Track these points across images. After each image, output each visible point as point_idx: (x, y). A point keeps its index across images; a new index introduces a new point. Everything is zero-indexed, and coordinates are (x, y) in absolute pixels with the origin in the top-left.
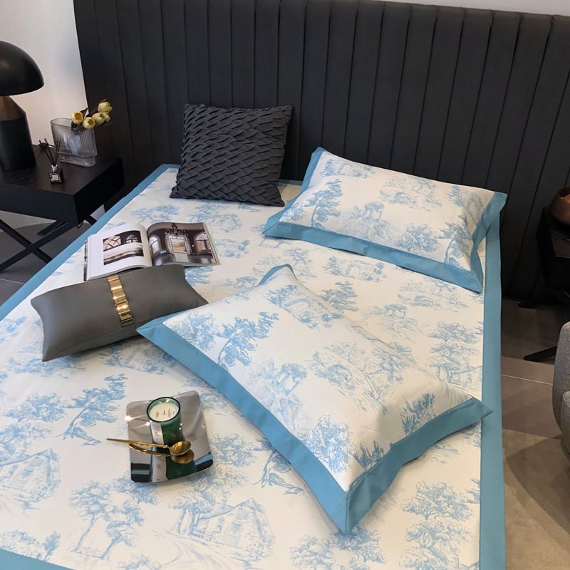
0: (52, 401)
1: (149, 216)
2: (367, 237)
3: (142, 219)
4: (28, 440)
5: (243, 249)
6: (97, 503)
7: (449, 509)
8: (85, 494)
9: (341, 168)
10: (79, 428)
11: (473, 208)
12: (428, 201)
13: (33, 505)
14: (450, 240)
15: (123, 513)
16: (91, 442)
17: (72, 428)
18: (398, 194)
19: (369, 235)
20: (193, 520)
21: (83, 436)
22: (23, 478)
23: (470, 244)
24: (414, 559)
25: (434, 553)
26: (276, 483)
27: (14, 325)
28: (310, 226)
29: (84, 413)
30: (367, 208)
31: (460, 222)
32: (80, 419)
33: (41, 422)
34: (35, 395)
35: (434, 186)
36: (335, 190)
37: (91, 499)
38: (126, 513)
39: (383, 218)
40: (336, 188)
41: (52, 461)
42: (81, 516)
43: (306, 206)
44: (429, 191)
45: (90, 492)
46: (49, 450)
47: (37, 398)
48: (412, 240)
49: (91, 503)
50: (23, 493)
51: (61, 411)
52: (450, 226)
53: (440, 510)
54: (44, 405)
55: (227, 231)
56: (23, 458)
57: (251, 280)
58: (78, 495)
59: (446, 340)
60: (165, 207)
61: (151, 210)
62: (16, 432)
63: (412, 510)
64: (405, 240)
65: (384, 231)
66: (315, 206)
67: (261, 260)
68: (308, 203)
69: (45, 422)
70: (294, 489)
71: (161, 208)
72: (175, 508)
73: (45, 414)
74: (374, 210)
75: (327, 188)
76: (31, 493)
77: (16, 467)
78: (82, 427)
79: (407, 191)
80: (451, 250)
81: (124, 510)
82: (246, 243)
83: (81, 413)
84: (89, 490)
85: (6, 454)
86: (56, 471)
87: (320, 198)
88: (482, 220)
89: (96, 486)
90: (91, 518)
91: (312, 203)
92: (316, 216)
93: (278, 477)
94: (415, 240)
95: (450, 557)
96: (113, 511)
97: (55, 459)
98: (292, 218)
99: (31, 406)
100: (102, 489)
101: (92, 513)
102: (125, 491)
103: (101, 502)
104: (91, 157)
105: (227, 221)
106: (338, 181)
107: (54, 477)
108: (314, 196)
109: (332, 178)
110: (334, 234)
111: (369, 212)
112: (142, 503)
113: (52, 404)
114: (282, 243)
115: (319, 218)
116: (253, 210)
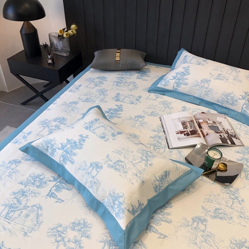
0: (41, 177)
1: (93, 81)
2: (201, 96)
3: (89, 83)
4: (29, 198)
5: (138, 100)
6: (60, 236)
8: (54, 230)
10: (54, 193)
12: (235, 79)
13: (29, 234)
14: (245, 101)
15: (73, 242)
16: (59, 201)
17: (51, 193)
18: (219, 75)
19: (202, 95)
21: (56, 197)
22: (25, 219)
26: (153, 232)
27: (26, 135)
28: (172, 90)
29: (57, 184)
30: (202, 81)
32: (54, 188)
33: (35, 188)
34: (33, 173)
35: (239, 72)
36: (187, 72)
37: (58, 233)
38: (75, 243)
39: (210, 87)
40: (187, 71)
41: (39, 210)
42: (52, 243)
43: (171, 79)
44: (236, 74)
45: (57, 229)
46: (38, 204)
47: (34, 175)
48: (224, 99)
49: (57, 235)
50: (24, 227)
51: (45, 183)
52: (246, 93)
54: (38, 179)
55: (131, 90)
56: (26, 207)
57: (142, 117)
58: (51, 230)
59: (244, 155)
60: (101, 77)
61: (94, 79)
62: (23, 193)
64: (221, 99)
65: (210, 93)
66: (176, 80)
67: (147, 106)
68: (172, 78)
69: (37, 188)
70: (163, 236)
71: (99, 78)
72: (100, 242)
73: (37, 184)
74: (206, 83)
75: (182, 70)
76: (28, 227)
77: (22, 212)
78: (55, 192)
79: (224, 74)
80: (245, 106)
81: (74, 241)
82: (140, 97)
83: (55, 184)
84: (57, 228)
85: (18, 205)
86: (41, 216)
87: (179, 76)
89: (60, 226)
90: (57, 244)
91: (174, 78)
92: (175, 85)
93: (154, 228)
94: (226, 100)
96: (68, 241)
97: (41, 209)
98: (164, 85)
99: (31, 179)
100: (63, 228)
101: (58, 241)
102: (75, 230)
103: (63, 235)
104: (67, 52)
105: (131, 85)
106: (188, 67)
107: (40, 219)
108: (175, 75)
109: (186, 65)
110: (185, 94)
111: (203, 83)
112: (83, 238)
113: (42, 179)
114: (158, 97)
115: (177, 86)
116: (144, 80)
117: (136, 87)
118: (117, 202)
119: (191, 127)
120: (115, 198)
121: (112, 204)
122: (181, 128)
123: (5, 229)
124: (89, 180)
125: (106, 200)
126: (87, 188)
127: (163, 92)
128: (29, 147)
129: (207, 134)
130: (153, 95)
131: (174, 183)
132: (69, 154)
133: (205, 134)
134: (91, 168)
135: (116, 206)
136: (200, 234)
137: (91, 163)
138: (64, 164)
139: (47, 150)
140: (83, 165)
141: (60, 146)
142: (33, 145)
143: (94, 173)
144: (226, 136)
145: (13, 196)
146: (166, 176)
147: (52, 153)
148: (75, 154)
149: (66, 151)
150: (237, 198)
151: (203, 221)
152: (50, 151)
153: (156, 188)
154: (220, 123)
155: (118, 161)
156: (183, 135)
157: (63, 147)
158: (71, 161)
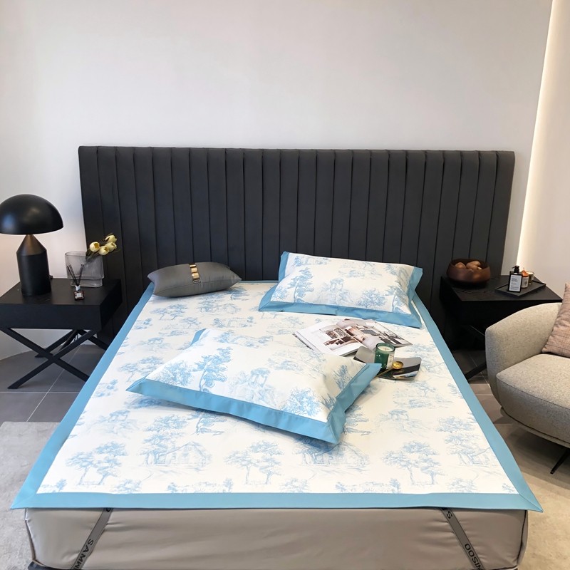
0: (173, 418)
2: (336, 303)
3: (162, 315)
4: (173, 440)
5: (251, 322)
6: (244, 460)
7: (462, 426)
8: (233, 458)
9: (306, 261)
11: (402, 276)
12: (372, 274)
13: (201, 469)
14: (393, 296)
15: (264, 462)
16: (218, 433)
17: (199, 429)
18: (351, 271)
19: (336, 301)
20: (312, 456)
21: (210, 431)
22: (185, 458)
23: (406, 298)
24: (455, 451)
25: (464, 446)
26: (353, 432)
28: (293, 302)
30: (332, 283)
31: (397, 285)
32: (201, 424)
33: (174, 429)
34: (159, 418)
35: (373, 265)
36: (306, 275)
37: (239, 459)
38: (267, 462)
39: (344, 288)
40: (307, 273)
42: (238, 468)
43: (288, 288)
44: (372, 268)
46: (191, 443)
47: (161, 419)
48: (368, 300)
50: (191, 465)
52: (391, 287)
53: (457, 428)
54: (170, 421)
55: (232, 313)
56: (176, 449)
60: (175, 306)
61: (165, 309)
62: (161, 438)
63: (441, 430)
64: (362, 300)
65: (347, 296)
66: (295, 287)
67: (268, 326)
68: (289, 286)
69: (177, 429)
70: (366, 433)
71: (172, 307)
72: (296, 454)
73: (174, 426)
74: (337, 284)
75: (301, 274)
76: (196, 464)
77: (175, 454)
78: (205, 427)
79: (357, 269)
80: (395, 302)
81: (265, 460)
82: (251, 318)
83: (199, 420)
84: (234, 455)
85: (163, 449)
86: (204, 451)
87: (298, 282)
88: (410, 285)
89: (237, 452)
90: (246, 467)
91: (293, 285)
92: (297, 294)
93: (352, 429)
95: (474, 447)
96: (258, 462)
97: (199, 446)
98: (279, 297)
99: (160, 423)
100: (242, 453)
101: (245, 465)
103: (247, 459)
104: (100, 280)
106: (307, 269)
107: (205, 454)
108: (292, 281)
109: (303, 268)
110: (311, 305)
111: (334, 285)
112: (274, 456)
113: (175, 420)
114: (276, 315)
115: (299, 295)
116: (243, 300)
117: (236, 309)
118: (305, 399)
119: (341, 335)
120: (300, 396)
121: (299, 404)
122: (329, 339)
123: (165, 472)
124: (256, 391)
125: (289, 404)
126: (255, 403)
127: (281, 307)
128: (144, 383)
129: (364, 339)
130: (267, 314)
131: (355, 379)
132: (215, 371)
133: (361, 340)
134: (254, 377)
135: (305, 404)
136: (405, 422)
137: (252, 372)
138: (208, 388)
139: (174, 379)
140: (241, 378)
141: (196, 367)
142: (150, 379)
143: (261, 380)
144: (386, 337)
145: (148, 444)
146: (344, 371)
147: (185, 381)
148: (224, 369)
149: (208, 370)
150: (427, 388)
151: (402, 413)
152: (180, 378)
153: (339, 383)
154: (373, 327)
155: (286, 362)
156: (335, 345)
157: (201, 367)
158: (221, 380)
